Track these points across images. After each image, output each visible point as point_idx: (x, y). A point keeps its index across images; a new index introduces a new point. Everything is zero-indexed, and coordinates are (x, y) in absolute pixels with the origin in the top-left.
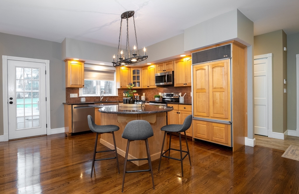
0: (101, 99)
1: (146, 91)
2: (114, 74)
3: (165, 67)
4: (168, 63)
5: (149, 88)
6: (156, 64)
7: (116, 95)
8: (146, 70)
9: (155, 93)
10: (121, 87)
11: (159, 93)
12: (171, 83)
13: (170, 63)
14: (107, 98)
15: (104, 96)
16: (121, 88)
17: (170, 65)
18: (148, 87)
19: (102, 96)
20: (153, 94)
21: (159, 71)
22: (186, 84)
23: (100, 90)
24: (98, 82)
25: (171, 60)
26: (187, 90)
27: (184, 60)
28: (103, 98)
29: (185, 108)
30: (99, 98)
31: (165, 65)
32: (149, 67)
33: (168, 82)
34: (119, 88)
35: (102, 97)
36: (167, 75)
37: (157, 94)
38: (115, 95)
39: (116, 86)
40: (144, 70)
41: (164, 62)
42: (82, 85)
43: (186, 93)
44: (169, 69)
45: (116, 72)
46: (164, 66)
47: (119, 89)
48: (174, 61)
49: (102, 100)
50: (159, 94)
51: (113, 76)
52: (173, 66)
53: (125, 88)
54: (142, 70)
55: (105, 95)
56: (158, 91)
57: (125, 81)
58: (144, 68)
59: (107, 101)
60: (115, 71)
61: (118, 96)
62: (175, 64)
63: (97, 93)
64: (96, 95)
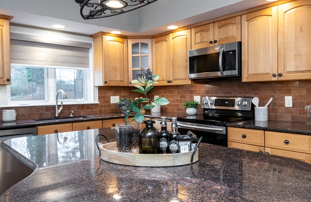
0: (58, 111)
1: (163, 91)
2: (88, 52)
3: (214, 33)
4: (223, 23)
5: (171, 84)
6: (189, 27)
7: (94, 101)
8: (165, 43)
9: (184, 97)
10: (106, 83)
11: (195, 97)
12: (235, 72)
13: (229, 21)
14: (73, 108)
15: (64, 104)
16: (106, 85)
17: (230, 27)
18: (169, 82)
19: (59, 104)
20: (179, 99)
21: (198, 43)
22: (280, 75)
23: (55, 89)
24: (49, 70)
25: (234, 15)
26: (274, 91)
27: (273, 10)
28: (61, 108)
29: (287, 143)
30: (52, 108)
31: (216, 27)
32: (171, 36)
33: (224, 70)
34: (101, 84)
35: (59, 106)
36: (223, 52)
37: (188, 99)
38: (92, 102)
39: (94, 81)
40: (158, 44)
41: (212, 21)
42: (5, 79)
43: (271, 99)
44: (227, 38)
45: (93, 48)
46: (211, 32)
47: (100, 88)
48: (241, 16)
49: (59, 114)
50: (193, 98)
51: (87, 58)
52: (237, 29)
53: (115, 85)
54: (154, 44)
55: (67, 102)
56: (191, 92)
57: (115, 69)
58: (158, 39)
59: (71, 115)
60: (90, 45)
61: (97, 102)
62: (245, 23)
63: (49, 96)
64: (46, 102)
